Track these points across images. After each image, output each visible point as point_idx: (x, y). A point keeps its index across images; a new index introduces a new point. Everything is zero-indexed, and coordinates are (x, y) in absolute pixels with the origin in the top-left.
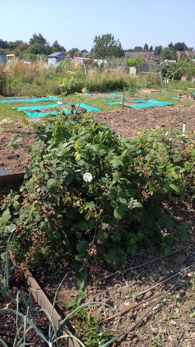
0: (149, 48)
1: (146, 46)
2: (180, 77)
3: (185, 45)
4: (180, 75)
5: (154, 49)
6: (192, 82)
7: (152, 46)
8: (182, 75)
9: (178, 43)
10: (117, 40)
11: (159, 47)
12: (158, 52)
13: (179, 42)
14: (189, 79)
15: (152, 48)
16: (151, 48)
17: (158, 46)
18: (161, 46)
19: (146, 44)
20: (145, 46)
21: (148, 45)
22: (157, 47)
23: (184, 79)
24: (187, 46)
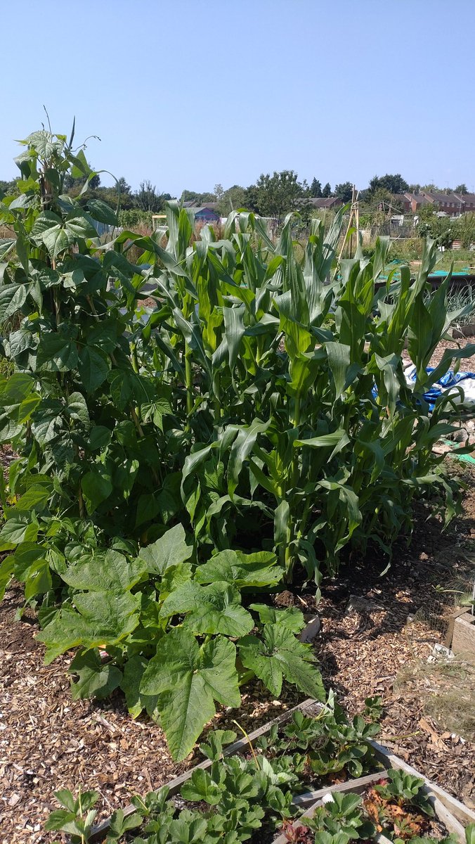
0: (323, 187)
1: (316, 184)
2: (451, 244)
3: (402, 180)
4: (450, 241)
5: (333, 190)
6: (472, 249)
7: (328, 184)
8: (453, 241)
9: (387, 176)
10: (303, 183)
11: (345, 186)
12: (342, 196)
13: (389, 174)
14: (465, 246)
15: (330, 189)
16: (328, 188)
17: (342, 184)
18: (348, 183)
19: (315, 180)
20: (313, 184)
21: (320, 182)
22: (340, 185)
23: (456, 246)
24: (407, 183)
